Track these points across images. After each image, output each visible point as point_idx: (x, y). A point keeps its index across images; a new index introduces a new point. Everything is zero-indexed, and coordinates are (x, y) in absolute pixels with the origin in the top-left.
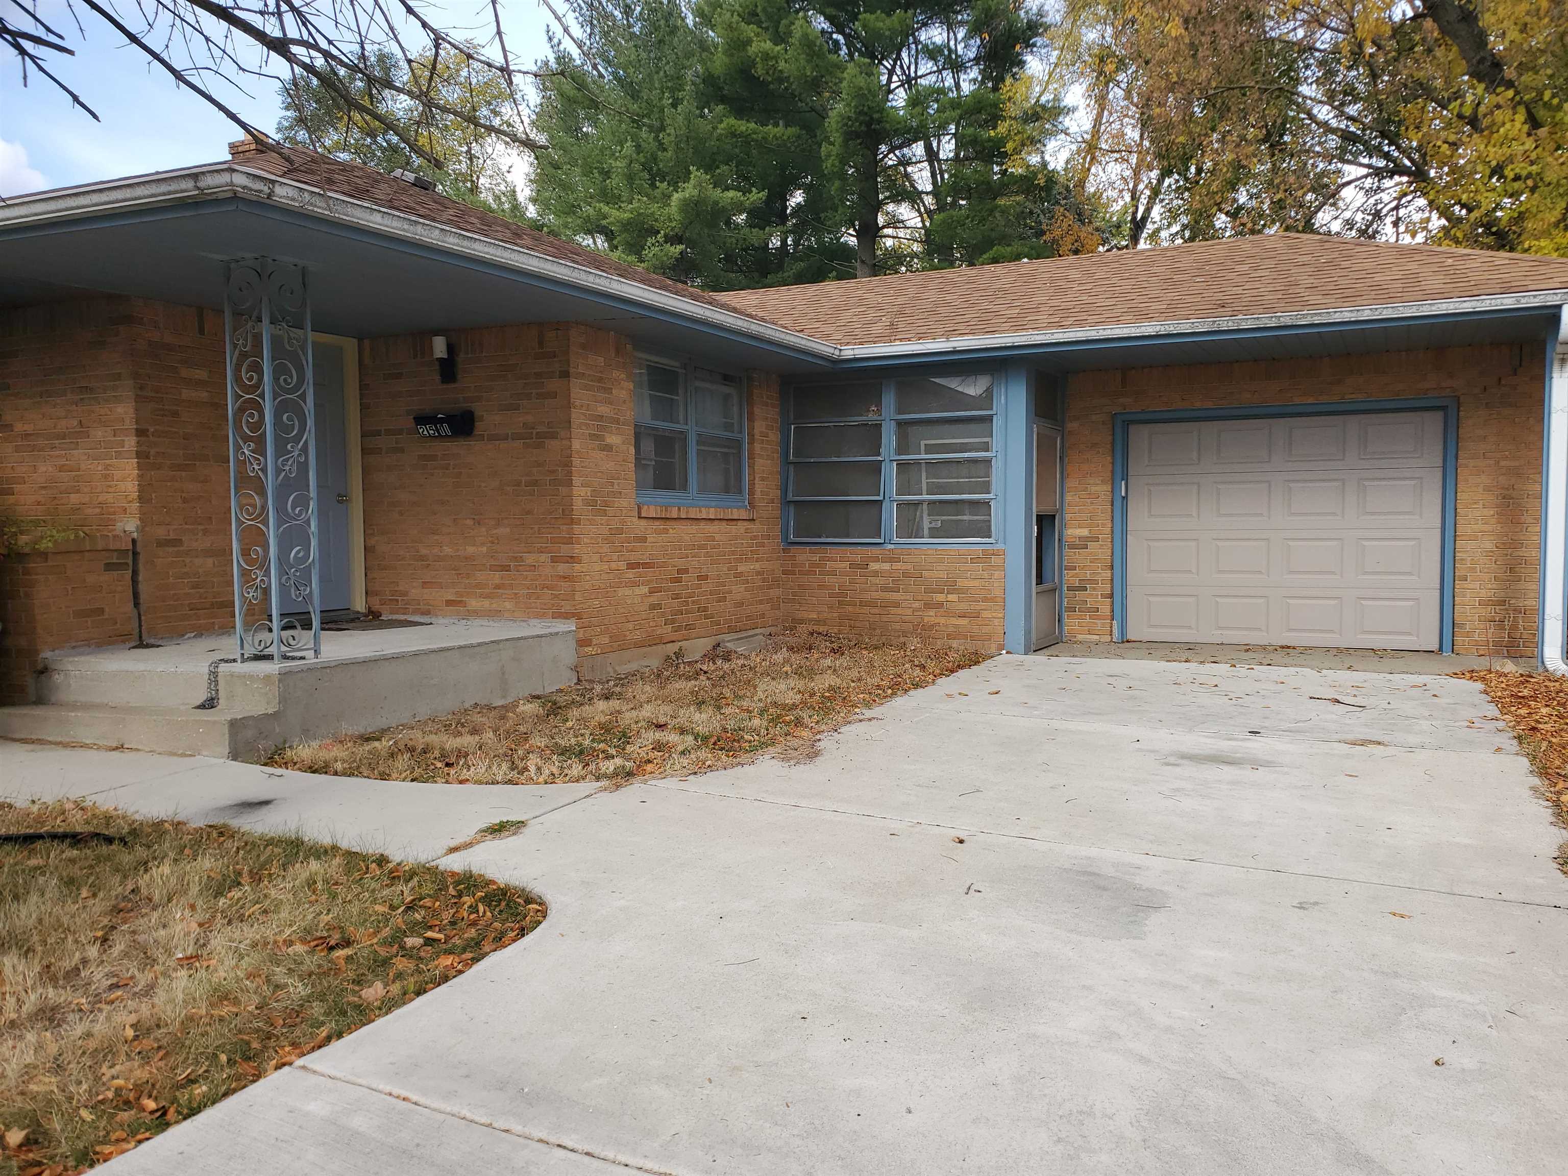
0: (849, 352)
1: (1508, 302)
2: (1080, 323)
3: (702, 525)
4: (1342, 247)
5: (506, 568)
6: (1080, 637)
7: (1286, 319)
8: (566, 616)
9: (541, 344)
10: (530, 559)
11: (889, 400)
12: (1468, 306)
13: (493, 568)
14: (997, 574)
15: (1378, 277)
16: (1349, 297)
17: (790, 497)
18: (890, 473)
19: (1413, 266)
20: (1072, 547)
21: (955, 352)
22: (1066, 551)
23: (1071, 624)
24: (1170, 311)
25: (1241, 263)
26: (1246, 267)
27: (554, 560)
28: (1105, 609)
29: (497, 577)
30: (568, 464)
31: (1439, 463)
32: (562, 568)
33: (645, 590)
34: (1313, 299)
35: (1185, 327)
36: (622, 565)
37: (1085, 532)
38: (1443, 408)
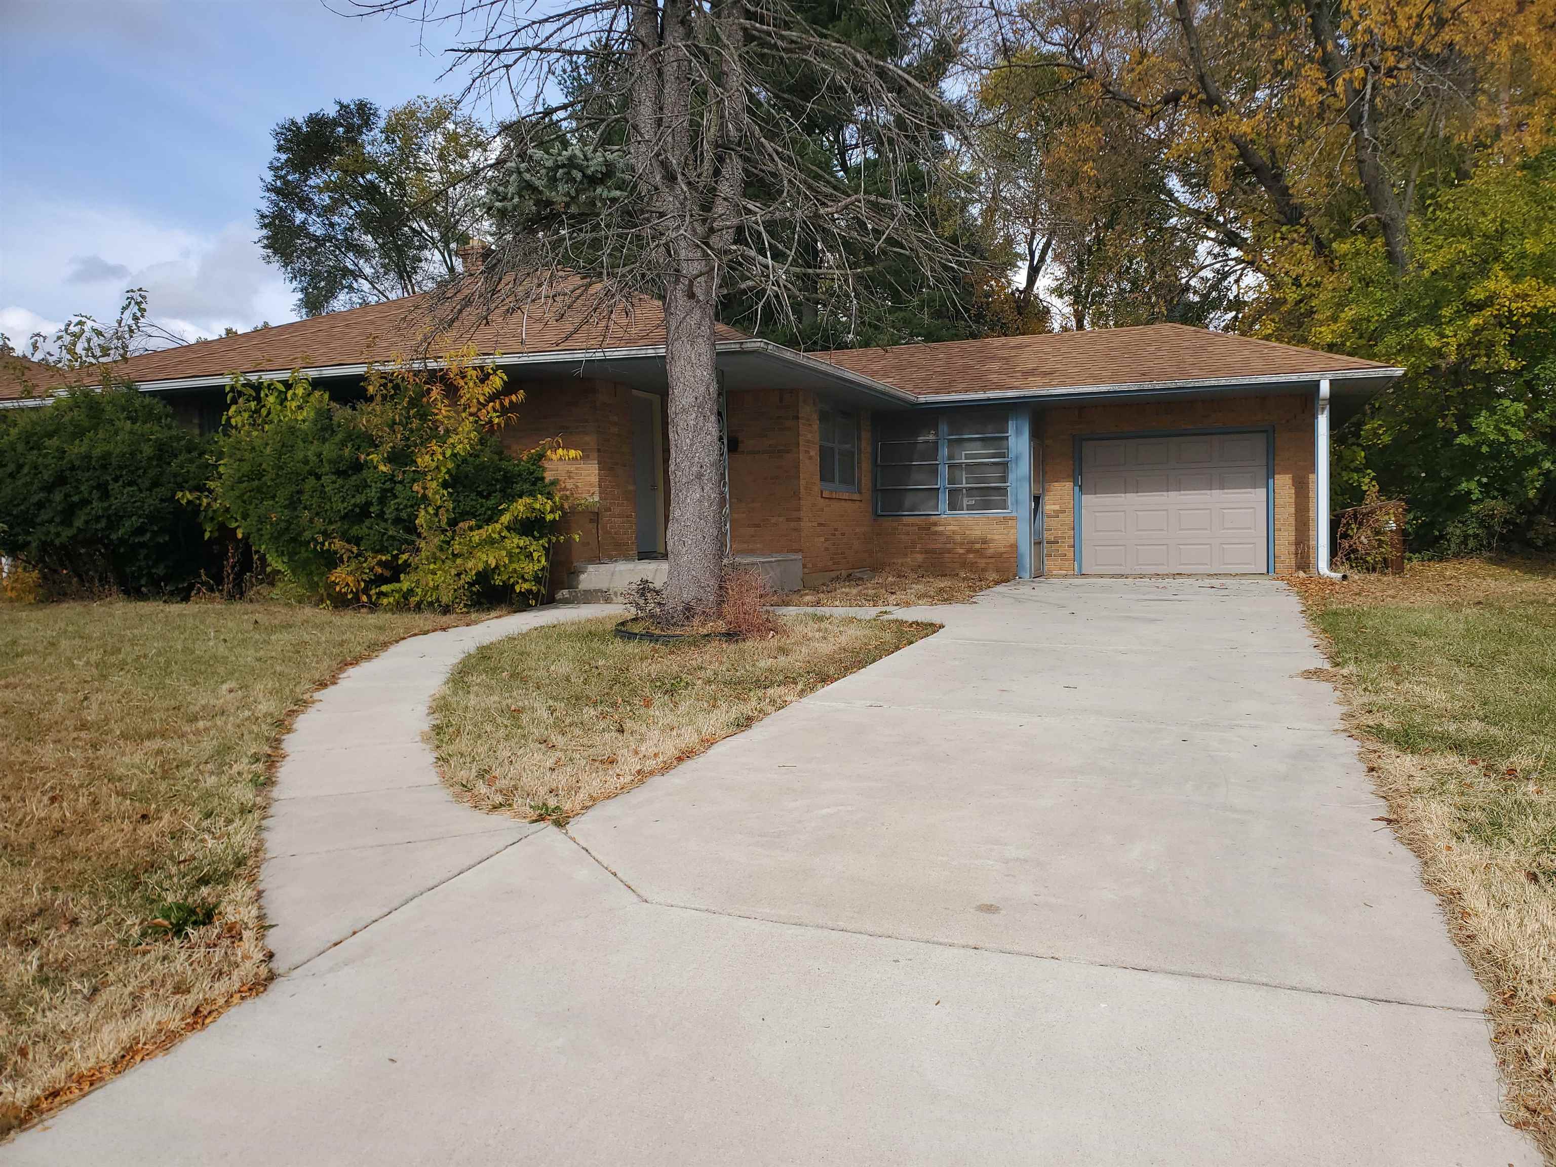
0: (922, 399)
1: (1294, 378)
2: (1064, 384)
3: (843, 503)
4: (1208, 336)
5: (758, 526)
6: (1055, 572)
7: (1180, 384)
8: (796, 551)
9: (781, 400)
10: (773, 520)
11: (944, 428)
12: (1274, 379)
13: (749, 526)
14: (1012, 531)
15: (1229, 359)
16: (1214, 372)
17: (879, 487)
18: (944, 471)
19: (1246, 352)
20: (1049, 517)
21: (989, 399)
22: (1045, 519)
23: (1049, 564)
24: (1114, 377)
25: (1149, 345)
26: (1153, 348)
27: (788, 520)
28: (1070, 555)
29: (752, 530)
30: (797, 467)
31: (1264, 462)
32: (793, 524)
33: (822, 539)
34: (1195, 372)
35: (1124, 387)
36: (815, 524)
37: (1057, 507)
38: (1265, 431)
